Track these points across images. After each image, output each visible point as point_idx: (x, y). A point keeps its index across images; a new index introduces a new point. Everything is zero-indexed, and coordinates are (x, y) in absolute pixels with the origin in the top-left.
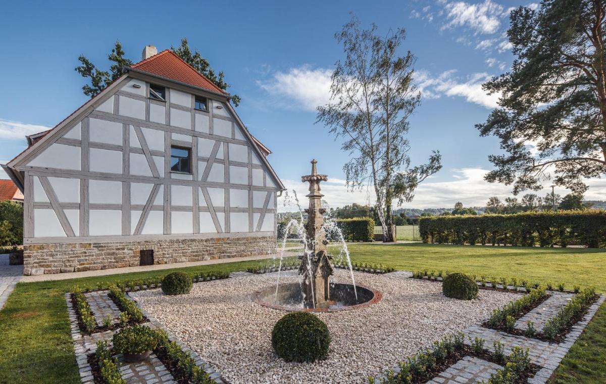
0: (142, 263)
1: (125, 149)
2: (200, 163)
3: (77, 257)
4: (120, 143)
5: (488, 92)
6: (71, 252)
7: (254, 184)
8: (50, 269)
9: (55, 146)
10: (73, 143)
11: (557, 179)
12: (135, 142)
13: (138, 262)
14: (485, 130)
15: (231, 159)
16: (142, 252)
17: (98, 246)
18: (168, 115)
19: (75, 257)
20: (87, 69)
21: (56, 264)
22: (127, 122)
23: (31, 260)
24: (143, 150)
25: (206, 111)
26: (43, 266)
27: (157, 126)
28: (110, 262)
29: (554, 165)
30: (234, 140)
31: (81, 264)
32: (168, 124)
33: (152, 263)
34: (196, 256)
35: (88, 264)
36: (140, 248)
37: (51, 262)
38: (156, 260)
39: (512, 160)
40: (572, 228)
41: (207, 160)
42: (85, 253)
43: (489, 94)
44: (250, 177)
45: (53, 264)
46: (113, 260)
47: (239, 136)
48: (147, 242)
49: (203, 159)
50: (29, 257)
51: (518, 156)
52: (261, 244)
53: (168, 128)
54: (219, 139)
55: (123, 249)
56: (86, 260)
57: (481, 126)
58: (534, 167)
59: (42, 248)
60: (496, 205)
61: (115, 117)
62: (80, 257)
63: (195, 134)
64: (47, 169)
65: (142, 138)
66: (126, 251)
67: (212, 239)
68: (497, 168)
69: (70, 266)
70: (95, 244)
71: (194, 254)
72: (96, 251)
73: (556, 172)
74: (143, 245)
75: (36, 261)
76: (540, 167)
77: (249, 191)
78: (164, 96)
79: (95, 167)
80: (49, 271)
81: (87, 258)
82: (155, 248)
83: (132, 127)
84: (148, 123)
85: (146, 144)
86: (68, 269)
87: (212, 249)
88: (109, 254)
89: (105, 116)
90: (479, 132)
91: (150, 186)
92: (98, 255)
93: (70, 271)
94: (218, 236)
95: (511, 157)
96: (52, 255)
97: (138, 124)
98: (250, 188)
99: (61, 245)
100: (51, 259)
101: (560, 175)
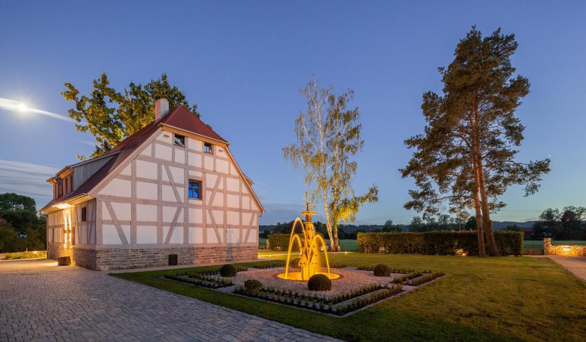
0: (170, 264)
1: (159, 182)
2: (207, 192)
3: (130, 258)
4: (156, 178)
5: (408, 146)
6: (125, 255)
7: (244, 208)
8: (112, 266)
9: (115, 180)
10: (125, 178)
11: (450, 209)
12: (165, 178)
13: (167, 263)
14: (405, 174)
15: (228, 190)
16: (170, 256)
17: (142, 251)
18: (187, 157)
19: (128, 259)
20: (72, 93)
21: (116, 263)
22: (160, 162)
23: (101, 260)
24: (171, 184)
25: (212, 154)
26: (108, 264)
27: (179, 165)
28: (150, 262)
29: (448, 200)
30: (230, 175)
31: (132, 264)
32: (186, 164)
33: (176, 264)
34: (205, 259)
35: (136, 263)
36: (168, 253)
37: (114, 261)
38: (178, 262)
39: (423, 194)
40: (458, 242)
41: (213, 190)
42: (134, 256)
43: (409, 148)
44: (241, 202)
45: (114, 263)
46: (152, 261)
47: (234, 172)
48: (174, 249)
49: (209, 189)
50: (100, 258)
51: (427, 192)
52: (248, 251)
53: (186, 167)
54: (220, 175)
55: (158, 253)
56: (135, 261)
57: (402, 170)
58: (436, 200)
59: (107, 251)
60: (418, 224)
61: (152, 159)
62: (131, 258)
63: (204, 171)
64: (110, 196)
65: (169, 174)
66: (160, 255)
67: (215, 248)
68: (412, 200)
69: (125, 265)
70: (140, 249)
71: (204, 258)
72: (141, 255)
73: (450, 204)
74: (171, 251)
75: (104, 260)
76: (440, 200)
77: (240, 213)
78: (183, 143)
79: (140, 195)
80: (112, 268)
81: (135, 259)
82: (178, 254)
83: (163, 166)
84: (173, 163)
85: (172, 179)
86: (124, 266)
87: (215, 254)
88: (149, 257)
89: (145, 159)
90: (401, 174)
91: (175, 209)
92: (142, 257)
93: (125, 269)
94: (219, 246)
95: (422, 192)
96: (113, 257)
97: (167, 164)
98: (240, 210)
99: (119, 250)
100: (113, 260)
101: (453, 206)
